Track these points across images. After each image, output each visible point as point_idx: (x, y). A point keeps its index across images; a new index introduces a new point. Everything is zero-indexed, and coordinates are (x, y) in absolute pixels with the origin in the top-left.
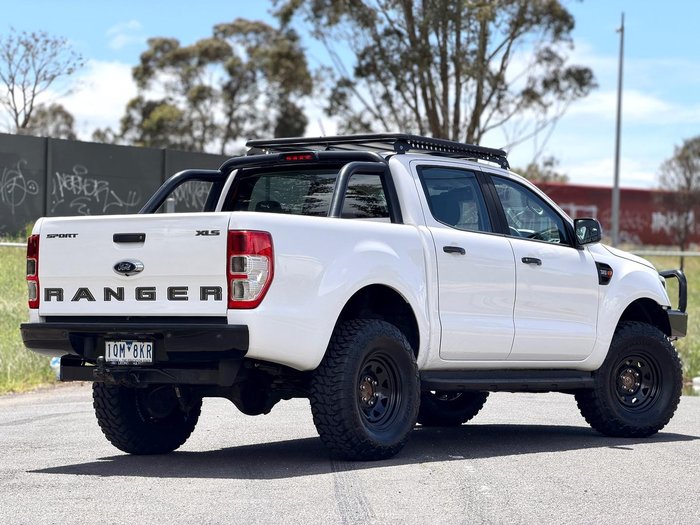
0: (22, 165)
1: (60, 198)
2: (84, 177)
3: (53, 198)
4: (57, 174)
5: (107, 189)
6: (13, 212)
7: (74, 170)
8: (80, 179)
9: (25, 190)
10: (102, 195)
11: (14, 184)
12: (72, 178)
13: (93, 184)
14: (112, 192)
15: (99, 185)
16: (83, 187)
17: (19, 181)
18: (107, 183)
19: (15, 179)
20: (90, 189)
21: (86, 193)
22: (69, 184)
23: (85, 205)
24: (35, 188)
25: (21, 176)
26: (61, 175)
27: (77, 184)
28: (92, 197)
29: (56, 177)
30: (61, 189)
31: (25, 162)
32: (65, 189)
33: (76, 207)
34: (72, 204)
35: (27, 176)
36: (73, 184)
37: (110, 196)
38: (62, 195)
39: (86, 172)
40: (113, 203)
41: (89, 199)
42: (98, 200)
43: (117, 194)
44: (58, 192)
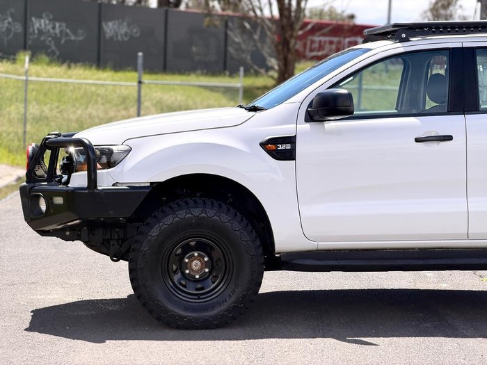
0: (11, 13)
1: (35, 34)
2: (50, 20)
3: (30, 34)
4: (33, 19)
5: (64, 28)
6: (5, 43)
7: (44, 16)
8: (47, 22)
9: (13, 29)
10: (61, 32)
11: (6, 25)
12: (42, 21)
13: (55, 25)
14: (68, 31)
15: (60, 26)
16: (50, 27)
17: (9, 23)
18: (64, 24)
19: (6, 21)
20: (54, 28)
21: (51, 31)
22: (40, 25)
23: (50, 39)
24: (18, 28)
25: (10, 20)
26: (35, 19)
27: (45, 25)
28: (55, 34)
29: (32, 21)
30: (35, 28)
31: (13, 10)
32: (38, 29)
33: (45, 40)
34: (42, 38)
35: (14, 20)
36: (43, 25)
37: (67, 33)
38: (36, 32)
39: (51, 17)
40: (68, 38)
41: (53, 35)
42: (59, 35)
43: (71, 31)
44: (34, 31)
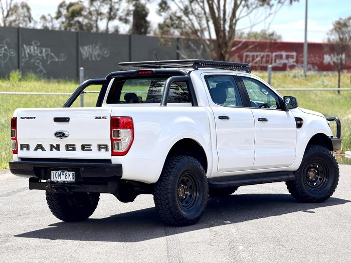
0: (6, 42)
1: (26, 58)
2: (38, 47)
3: (23, 58)
4: (25, 46)
5: (50, 52)
6: (3, 65)
7: (33, 43)
8: (36, 48)
9: (9, 54)
10: (47, 55)
11: (3, 51)
12: (32, 47)
13: (42, 50)
14: (52, 54)
15: (46, 51)
16: (38, 52)
17: (5, 50)
18: (49, 49)
19: (3, 49)
20: (41, 53)
21: (39, 55)
22: (30, 50)
23: (38, 61)
24: (13, 53)
25: (6, 47)
26: (26, 46)
27: (34, 50)
28: (42, 57)
29: (24, 48)
30: (26, 53)
31: (8, 40)
32: (28, 53)
33: (34, 62)
34: (32, 61)
35: (9, 47)
36: (32, 50)
37: (51, 56)
38: (27, 56)
39: (39, 44)
40: (54, 60)
41: (41, 58)
42: (45, 58)
43: (55, 55)
44: (25, 55)
